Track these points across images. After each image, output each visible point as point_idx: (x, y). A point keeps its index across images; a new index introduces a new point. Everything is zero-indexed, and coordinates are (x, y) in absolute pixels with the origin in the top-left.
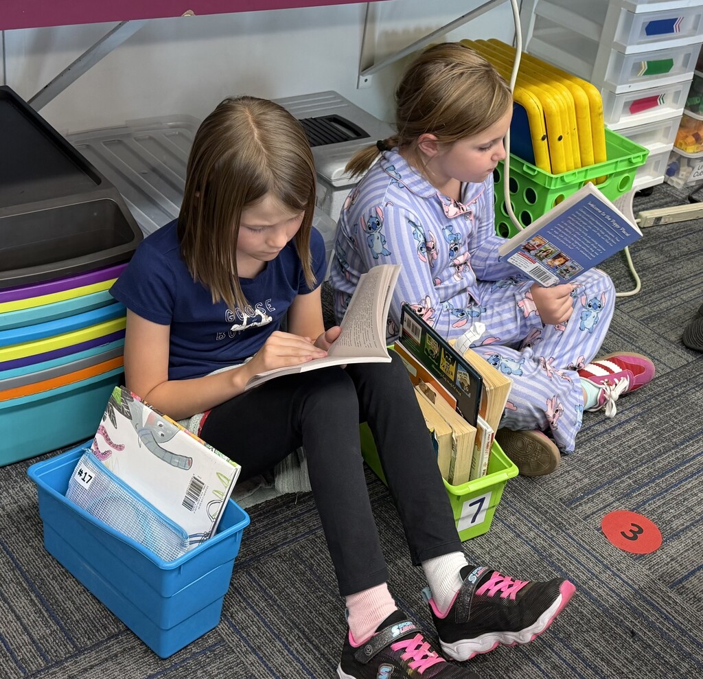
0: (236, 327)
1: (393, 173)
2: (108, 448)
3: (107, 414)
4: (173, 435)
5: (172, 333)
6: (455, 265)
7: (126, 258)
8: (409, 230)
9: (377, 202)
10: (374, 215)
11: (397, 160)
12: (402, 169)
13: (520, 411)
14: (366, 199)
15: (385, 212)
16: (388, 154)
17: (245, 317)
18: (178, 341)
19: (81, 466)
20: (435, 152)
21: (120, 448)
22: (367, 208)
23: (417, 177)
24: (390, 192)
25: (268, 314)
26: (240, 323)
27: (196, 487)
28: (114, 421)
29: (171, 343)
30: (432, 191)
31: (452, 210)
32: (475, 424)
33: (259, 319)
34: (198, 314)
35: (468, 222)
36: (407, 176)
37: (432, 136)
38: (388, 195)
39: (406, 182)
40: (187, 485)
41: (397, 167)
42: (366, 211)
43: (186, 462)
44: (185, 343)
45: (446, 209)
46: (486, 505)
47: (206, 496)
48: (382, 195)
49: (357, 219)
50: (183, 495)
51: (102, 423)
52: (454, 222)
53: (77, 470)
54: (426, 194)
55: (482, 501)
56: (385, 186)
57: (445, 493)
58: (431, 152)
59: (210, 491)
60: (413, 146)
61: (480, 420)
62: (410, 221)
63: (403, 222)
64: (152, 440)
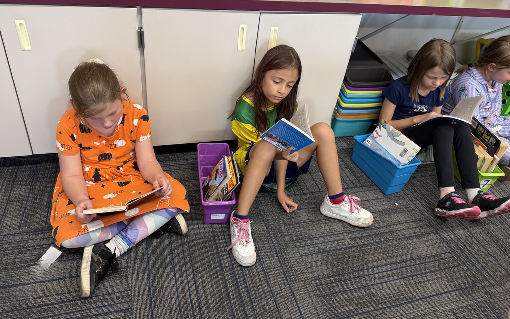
0: (416, 110)
1: (472, 75)
2: (377, 136)
3: (378, 127)
4: (400, 135)
5: (396, 109)
6: (485, 109)
7: (387, 85)
8: (476, 93)
9: (465, 83)
10: (463, 87)
11: (475, 71)
12: (476, 74)
13: (506, 158)
14: (460, 82)
15: (468, 86)
16: (471, 68)
17: (419, 108)
18: (397, 111)
19: (368, 139)
20: (492, 70)
21: (381, 136)
22: (461, 85)
23: (481, 77)
24: (470, 80)
25: (426, 109)
26: (417, 109)
27: (405, 151)
28: (380, 129)
29: (395, 112)
30: (485, 82)
31: (490, 90)
32: (493, 156)
33: (423, 110)
34: (406, 104)
35: (494, 94)
36: (477, 76)
37: (494, 64)
38: (469, 81)
39: (477, 78)
40: (402, 150)
41: (474, 73)
42: (460, 86)
43: (403, 144)
44: (399, 112)
45: (488, 89)
46: (489, 183)
47: (408, 154)
48: (467, 81)
49: (456, 88)
50: (400, 152)
51: (376, 129)
52: (490, 94)
53: (366, 140)
54: (483, 83)
55: (488, 181)
56: (469, 78)
57: (478, 174)
58: (491, 70)
59: (410, 152)
60: (485, 66)
61: (495, 155)
62: (477, 90)
63: (474, 90)
64: (392, 136)
